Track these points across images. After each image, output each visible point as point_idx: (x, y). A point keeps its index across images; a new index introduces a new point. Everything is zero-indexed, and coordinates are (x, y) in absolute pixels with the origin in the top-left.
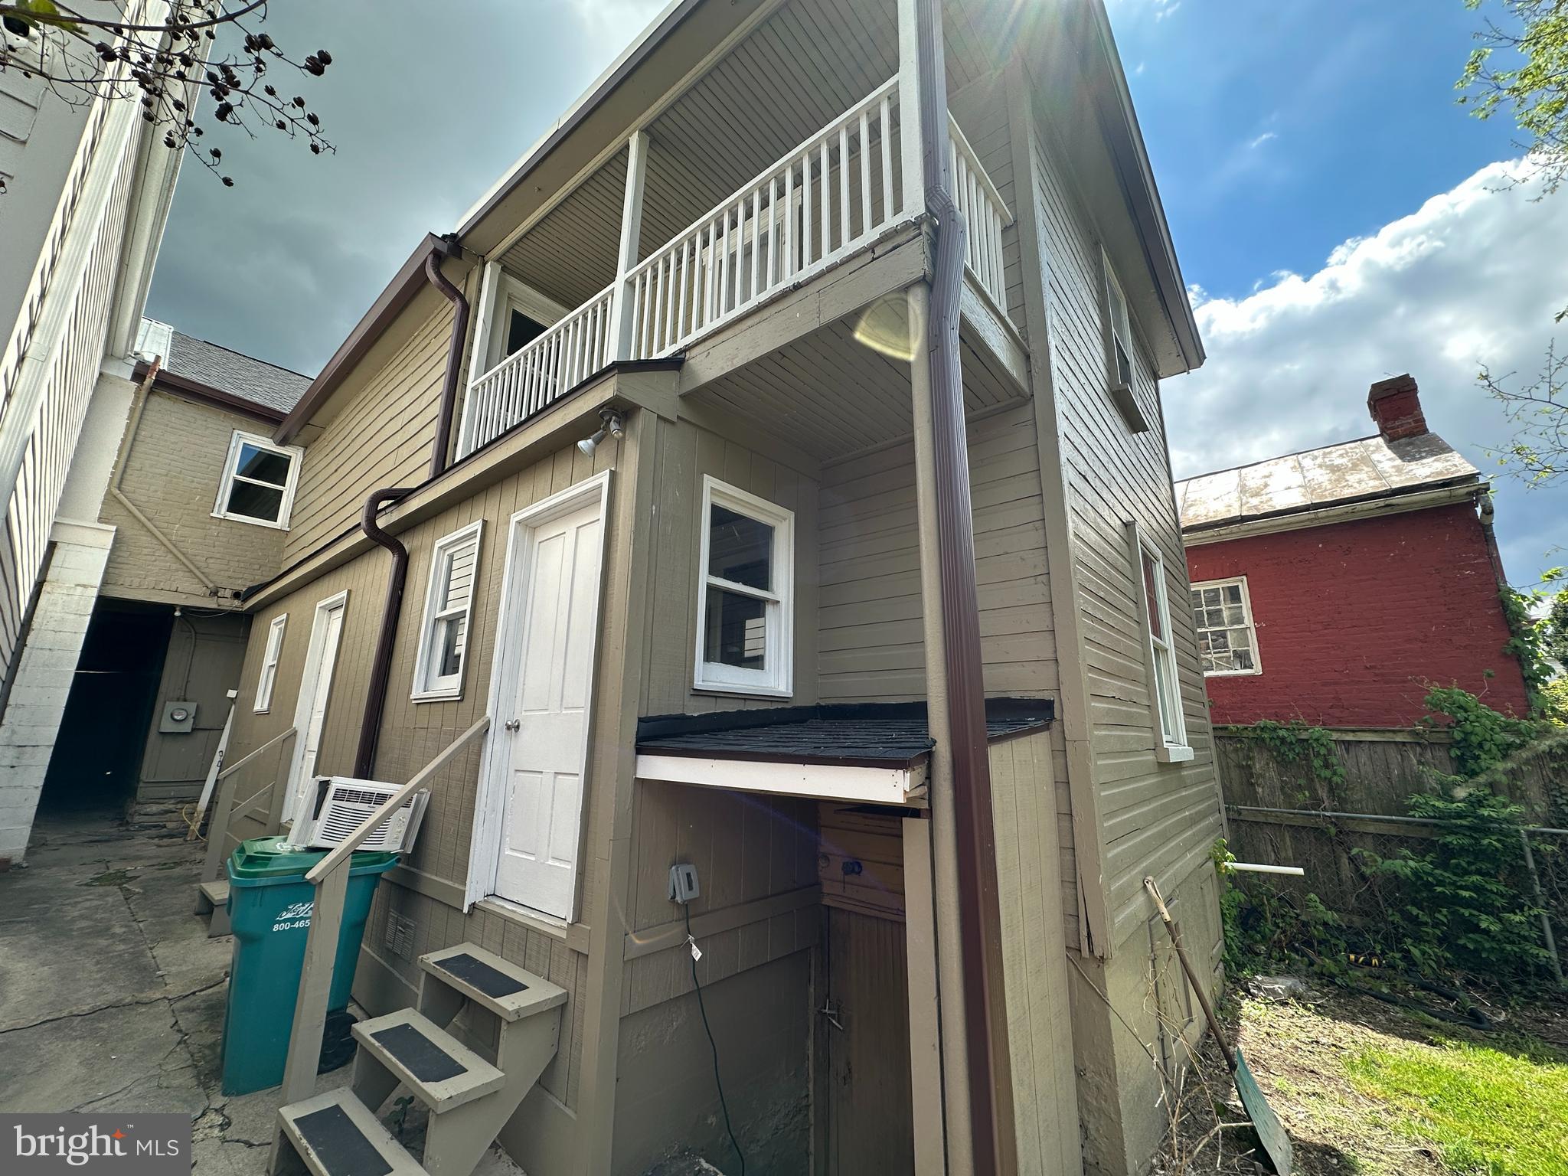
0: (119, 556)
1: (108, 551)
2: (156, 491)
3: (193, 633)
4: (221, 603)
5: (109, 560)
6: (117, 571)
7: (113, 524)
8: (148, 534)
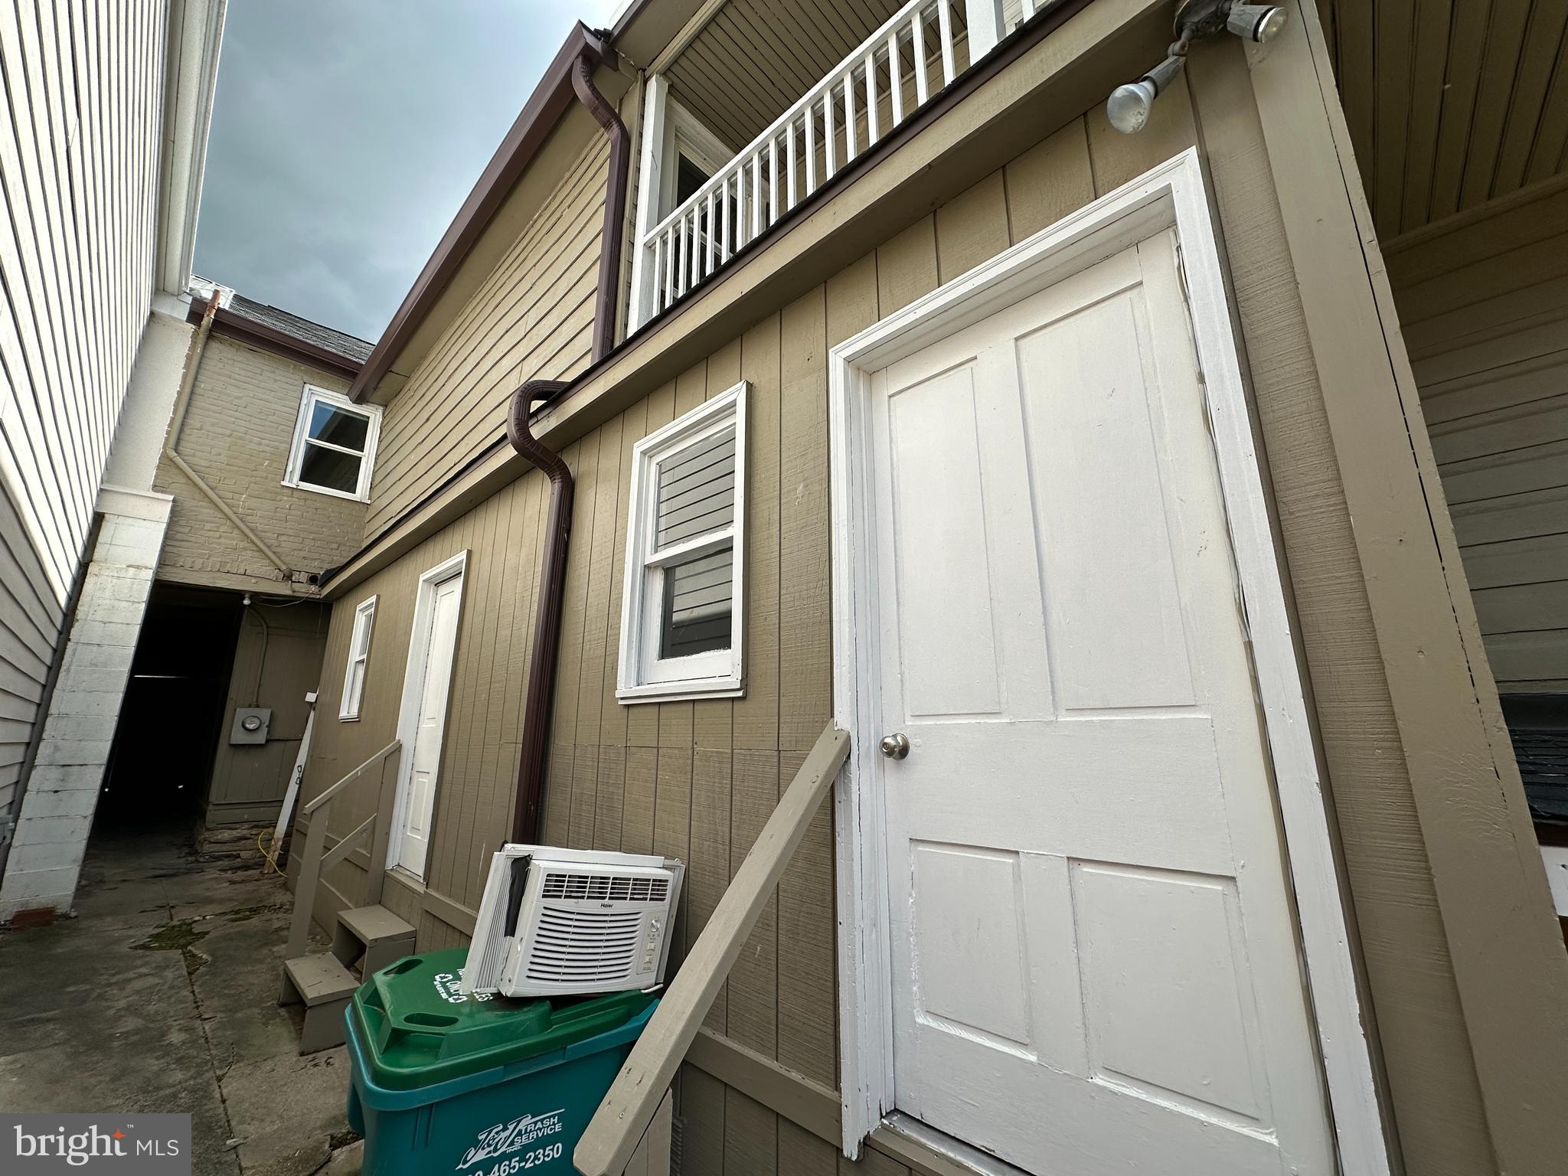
0: (178, 532)
1: (164, 526)
2: (220, 454)
3: (265, 626)
4: (296, 589)
5: (167, 537)
6: (175, 550)
7: (172, 494)
8: (211, 505)
